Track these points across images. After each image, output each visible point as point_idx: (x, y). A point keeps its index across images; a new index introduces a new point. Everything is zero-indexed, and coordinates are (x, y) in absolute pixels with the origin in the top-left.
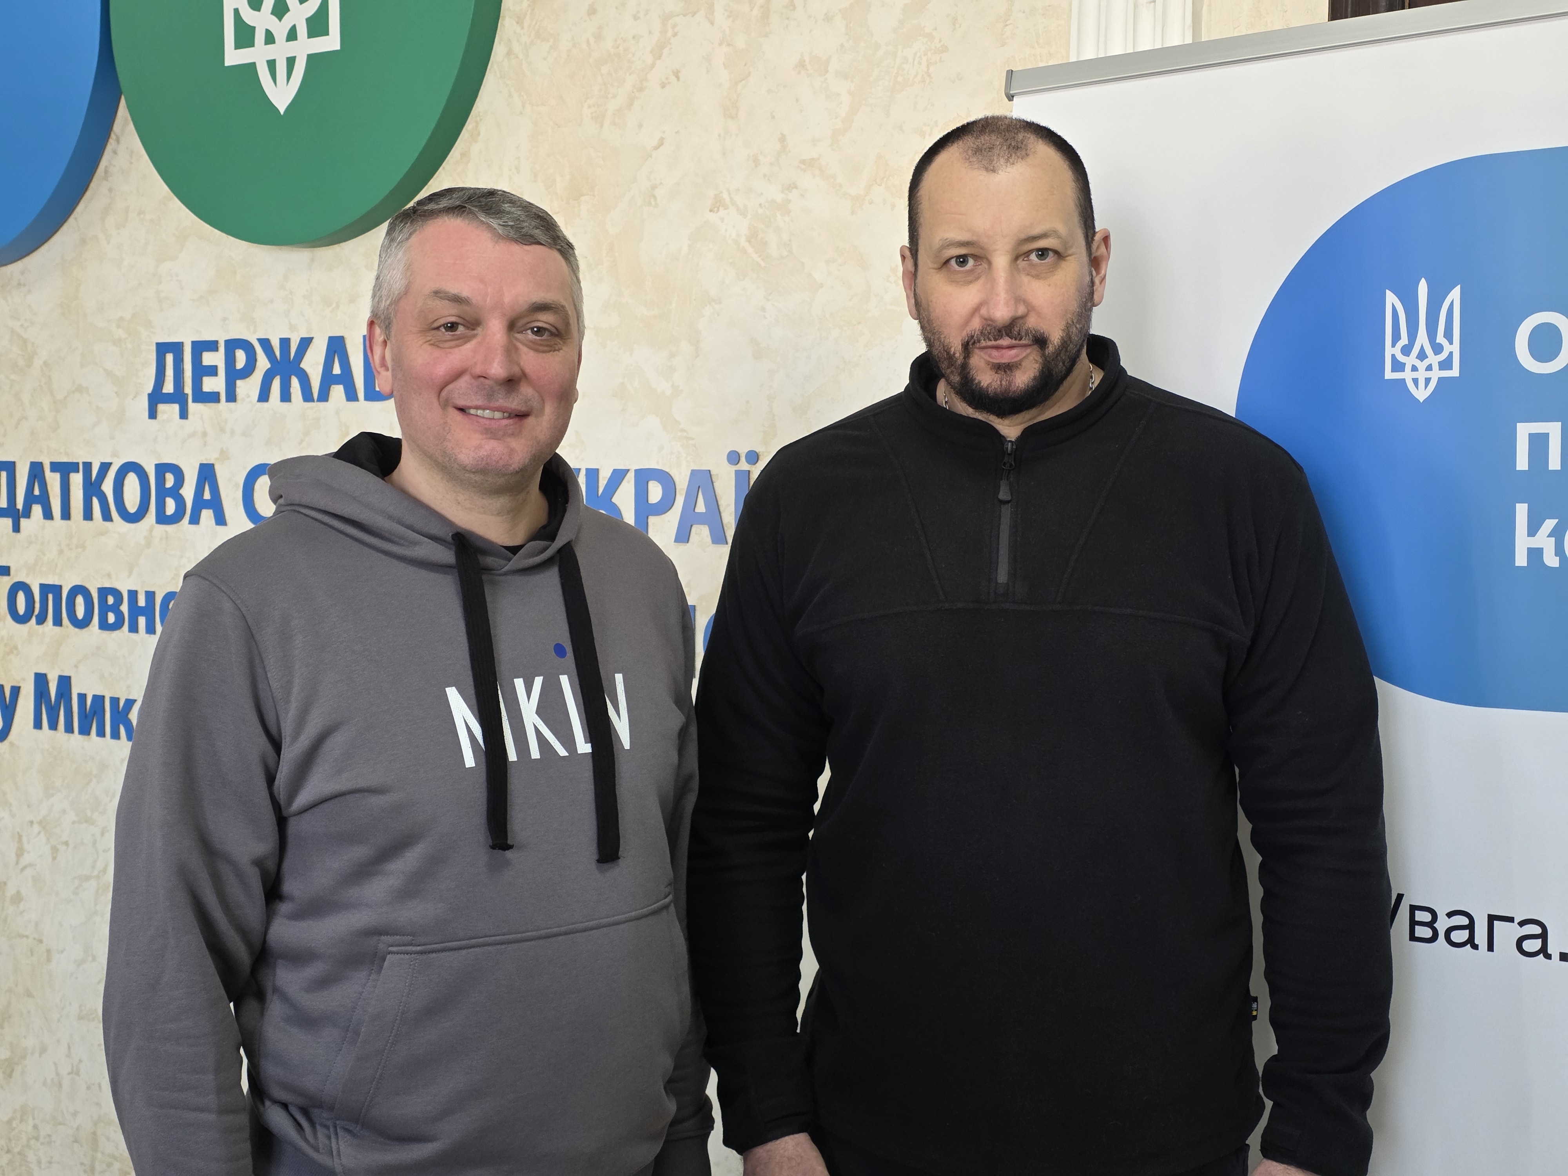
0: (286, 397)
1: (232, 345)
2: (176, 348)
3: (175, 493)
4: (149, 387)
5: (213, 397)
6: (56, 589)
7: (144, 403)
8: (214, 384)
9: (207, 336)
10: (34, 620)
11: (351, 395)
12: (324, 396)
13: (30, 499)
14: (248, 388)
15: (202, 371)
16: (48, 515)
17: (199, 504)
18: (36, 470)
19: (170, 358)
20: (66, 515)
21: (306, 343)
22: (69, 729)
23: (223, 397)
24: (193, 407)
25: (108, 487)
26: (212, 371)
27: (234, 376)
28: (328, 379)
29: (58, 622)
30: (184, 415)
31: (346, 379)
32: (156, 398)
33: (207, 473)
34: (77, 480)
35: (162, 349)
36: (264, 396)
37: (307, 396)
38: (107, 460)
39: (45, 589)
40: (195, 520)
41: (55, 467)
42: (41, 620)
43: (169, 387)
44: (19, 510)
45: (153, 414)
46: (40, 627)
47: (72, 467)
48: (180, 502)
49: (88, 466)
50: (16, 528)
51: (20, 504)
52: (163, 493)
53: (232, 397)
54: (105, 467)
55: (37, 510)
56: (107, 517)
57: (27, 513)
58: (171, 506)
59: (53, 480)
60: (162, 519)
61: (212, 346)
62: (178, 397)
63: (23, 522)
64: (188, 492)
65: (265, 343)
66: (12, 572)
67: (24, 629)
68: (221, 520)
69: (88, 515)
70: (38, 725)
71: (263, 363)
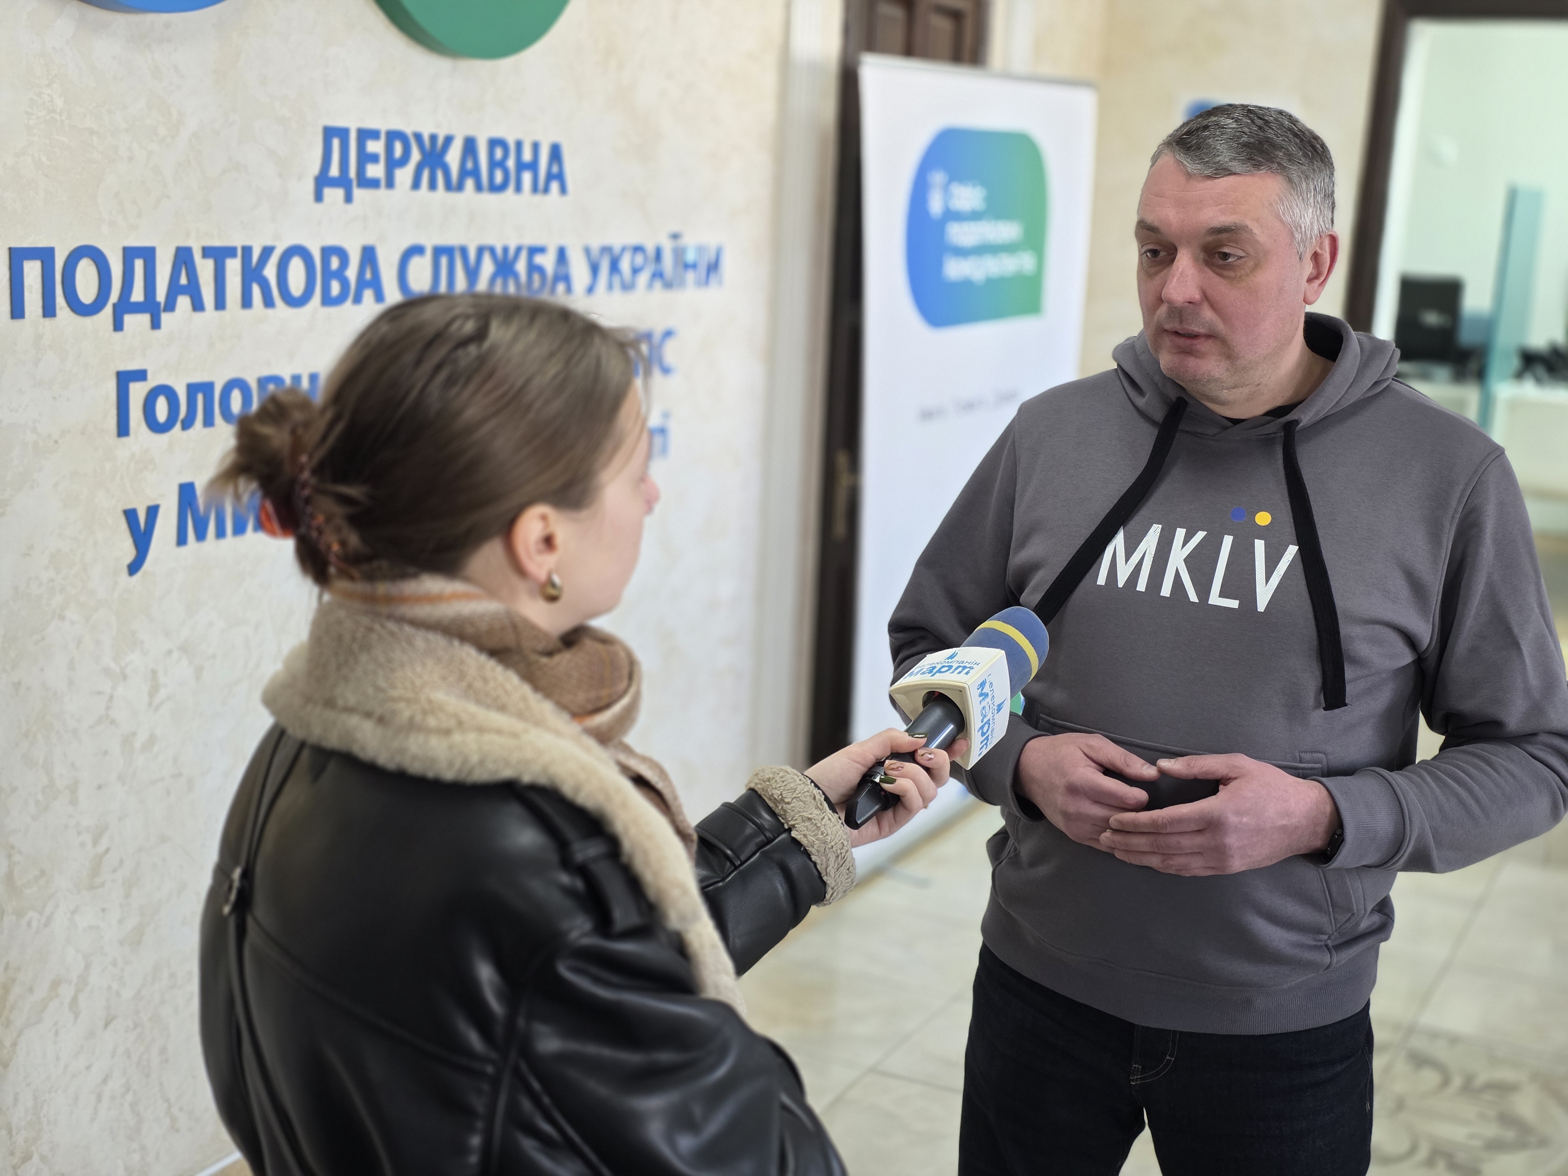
0: (433, 186)
1: (393, 136)
2: (343, 133)
3: (340, 275)
4: (315, 168)
5: (374, 184)
6: (207, 388)
7: (309, 186)
8: (375, 171)
9: (370, 124)
10: (178, 426)
11: (479, 188)
12: (460, 187)
13: (174, 290)
14: (404, 175)
15: (365, 158)
16: (198, 305)
17: (362, 283)
18: (183, 257)
19: (336, 143)
20: (220, 304)
21: (449, 140)
22: (220, 533)
23: (383, 183)
24: (357, 193)
25: (270, 272)
26: (374, 158)
27: (392, 165)
28: (464, 173)
29: (209, 422)
30: (348, 199)
31: (475, 173)
32: (322, 181)
33: (369, 255)
34: (233, 266)
35: (329, 133)
36: (416, 185)
37: (448, 187)
38: (269, 243)
39: (193, 389)
40: (358, 300)
41: (207, 252)
42: (187, 424)
43: (334, 171)
44: (159, 303)
45: (319, 197)
46: (186, 433)
47: (231, 252)
48: (345, 283)
49: (247, 251)
50: (156, 324)
51: (161, 296)
52: (328, 275)
53: (390, 183)
54: (267, 252)
55: (184, 302)
56: (268, 302)
57: (170, 306)
58: (335, 288)
59: (205, 269)
60: (328, 300)
61: (374, 134)
62: (343, 182)
63: (165, 317)
64: (352, 273)
65: (418, 137)
66: (149, 375)
67: (164, 438)
68: (379, 297)
69: (246, 302)
70: (182, 540)
71: (416, 156)
